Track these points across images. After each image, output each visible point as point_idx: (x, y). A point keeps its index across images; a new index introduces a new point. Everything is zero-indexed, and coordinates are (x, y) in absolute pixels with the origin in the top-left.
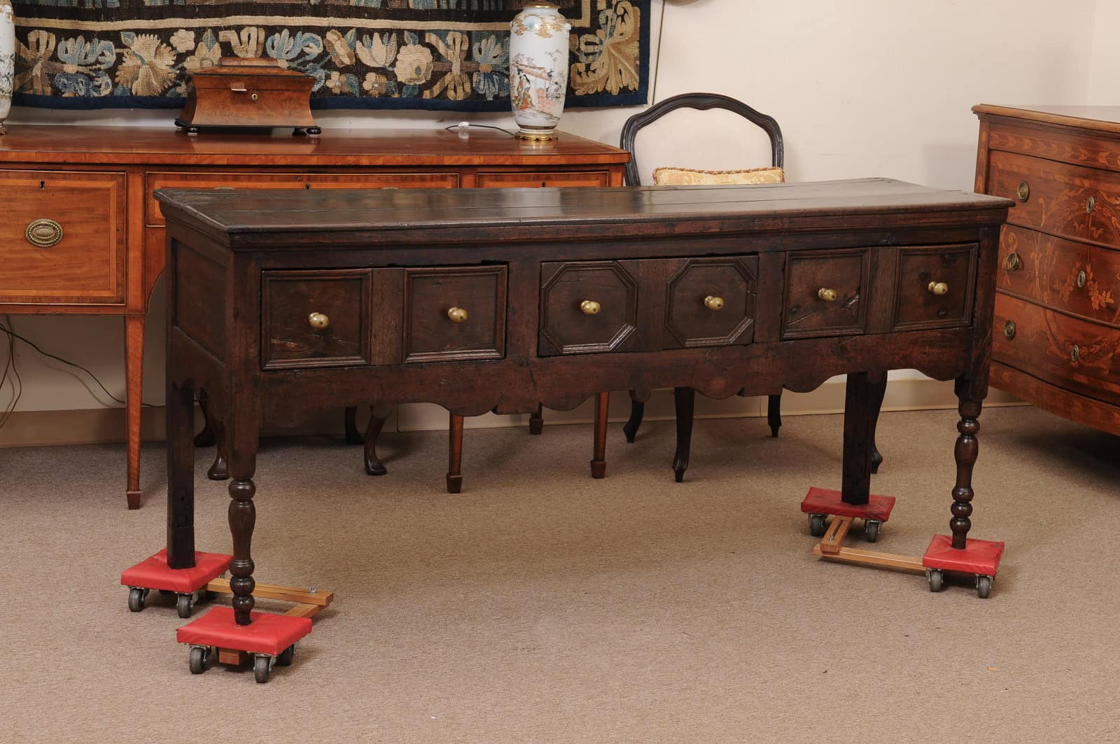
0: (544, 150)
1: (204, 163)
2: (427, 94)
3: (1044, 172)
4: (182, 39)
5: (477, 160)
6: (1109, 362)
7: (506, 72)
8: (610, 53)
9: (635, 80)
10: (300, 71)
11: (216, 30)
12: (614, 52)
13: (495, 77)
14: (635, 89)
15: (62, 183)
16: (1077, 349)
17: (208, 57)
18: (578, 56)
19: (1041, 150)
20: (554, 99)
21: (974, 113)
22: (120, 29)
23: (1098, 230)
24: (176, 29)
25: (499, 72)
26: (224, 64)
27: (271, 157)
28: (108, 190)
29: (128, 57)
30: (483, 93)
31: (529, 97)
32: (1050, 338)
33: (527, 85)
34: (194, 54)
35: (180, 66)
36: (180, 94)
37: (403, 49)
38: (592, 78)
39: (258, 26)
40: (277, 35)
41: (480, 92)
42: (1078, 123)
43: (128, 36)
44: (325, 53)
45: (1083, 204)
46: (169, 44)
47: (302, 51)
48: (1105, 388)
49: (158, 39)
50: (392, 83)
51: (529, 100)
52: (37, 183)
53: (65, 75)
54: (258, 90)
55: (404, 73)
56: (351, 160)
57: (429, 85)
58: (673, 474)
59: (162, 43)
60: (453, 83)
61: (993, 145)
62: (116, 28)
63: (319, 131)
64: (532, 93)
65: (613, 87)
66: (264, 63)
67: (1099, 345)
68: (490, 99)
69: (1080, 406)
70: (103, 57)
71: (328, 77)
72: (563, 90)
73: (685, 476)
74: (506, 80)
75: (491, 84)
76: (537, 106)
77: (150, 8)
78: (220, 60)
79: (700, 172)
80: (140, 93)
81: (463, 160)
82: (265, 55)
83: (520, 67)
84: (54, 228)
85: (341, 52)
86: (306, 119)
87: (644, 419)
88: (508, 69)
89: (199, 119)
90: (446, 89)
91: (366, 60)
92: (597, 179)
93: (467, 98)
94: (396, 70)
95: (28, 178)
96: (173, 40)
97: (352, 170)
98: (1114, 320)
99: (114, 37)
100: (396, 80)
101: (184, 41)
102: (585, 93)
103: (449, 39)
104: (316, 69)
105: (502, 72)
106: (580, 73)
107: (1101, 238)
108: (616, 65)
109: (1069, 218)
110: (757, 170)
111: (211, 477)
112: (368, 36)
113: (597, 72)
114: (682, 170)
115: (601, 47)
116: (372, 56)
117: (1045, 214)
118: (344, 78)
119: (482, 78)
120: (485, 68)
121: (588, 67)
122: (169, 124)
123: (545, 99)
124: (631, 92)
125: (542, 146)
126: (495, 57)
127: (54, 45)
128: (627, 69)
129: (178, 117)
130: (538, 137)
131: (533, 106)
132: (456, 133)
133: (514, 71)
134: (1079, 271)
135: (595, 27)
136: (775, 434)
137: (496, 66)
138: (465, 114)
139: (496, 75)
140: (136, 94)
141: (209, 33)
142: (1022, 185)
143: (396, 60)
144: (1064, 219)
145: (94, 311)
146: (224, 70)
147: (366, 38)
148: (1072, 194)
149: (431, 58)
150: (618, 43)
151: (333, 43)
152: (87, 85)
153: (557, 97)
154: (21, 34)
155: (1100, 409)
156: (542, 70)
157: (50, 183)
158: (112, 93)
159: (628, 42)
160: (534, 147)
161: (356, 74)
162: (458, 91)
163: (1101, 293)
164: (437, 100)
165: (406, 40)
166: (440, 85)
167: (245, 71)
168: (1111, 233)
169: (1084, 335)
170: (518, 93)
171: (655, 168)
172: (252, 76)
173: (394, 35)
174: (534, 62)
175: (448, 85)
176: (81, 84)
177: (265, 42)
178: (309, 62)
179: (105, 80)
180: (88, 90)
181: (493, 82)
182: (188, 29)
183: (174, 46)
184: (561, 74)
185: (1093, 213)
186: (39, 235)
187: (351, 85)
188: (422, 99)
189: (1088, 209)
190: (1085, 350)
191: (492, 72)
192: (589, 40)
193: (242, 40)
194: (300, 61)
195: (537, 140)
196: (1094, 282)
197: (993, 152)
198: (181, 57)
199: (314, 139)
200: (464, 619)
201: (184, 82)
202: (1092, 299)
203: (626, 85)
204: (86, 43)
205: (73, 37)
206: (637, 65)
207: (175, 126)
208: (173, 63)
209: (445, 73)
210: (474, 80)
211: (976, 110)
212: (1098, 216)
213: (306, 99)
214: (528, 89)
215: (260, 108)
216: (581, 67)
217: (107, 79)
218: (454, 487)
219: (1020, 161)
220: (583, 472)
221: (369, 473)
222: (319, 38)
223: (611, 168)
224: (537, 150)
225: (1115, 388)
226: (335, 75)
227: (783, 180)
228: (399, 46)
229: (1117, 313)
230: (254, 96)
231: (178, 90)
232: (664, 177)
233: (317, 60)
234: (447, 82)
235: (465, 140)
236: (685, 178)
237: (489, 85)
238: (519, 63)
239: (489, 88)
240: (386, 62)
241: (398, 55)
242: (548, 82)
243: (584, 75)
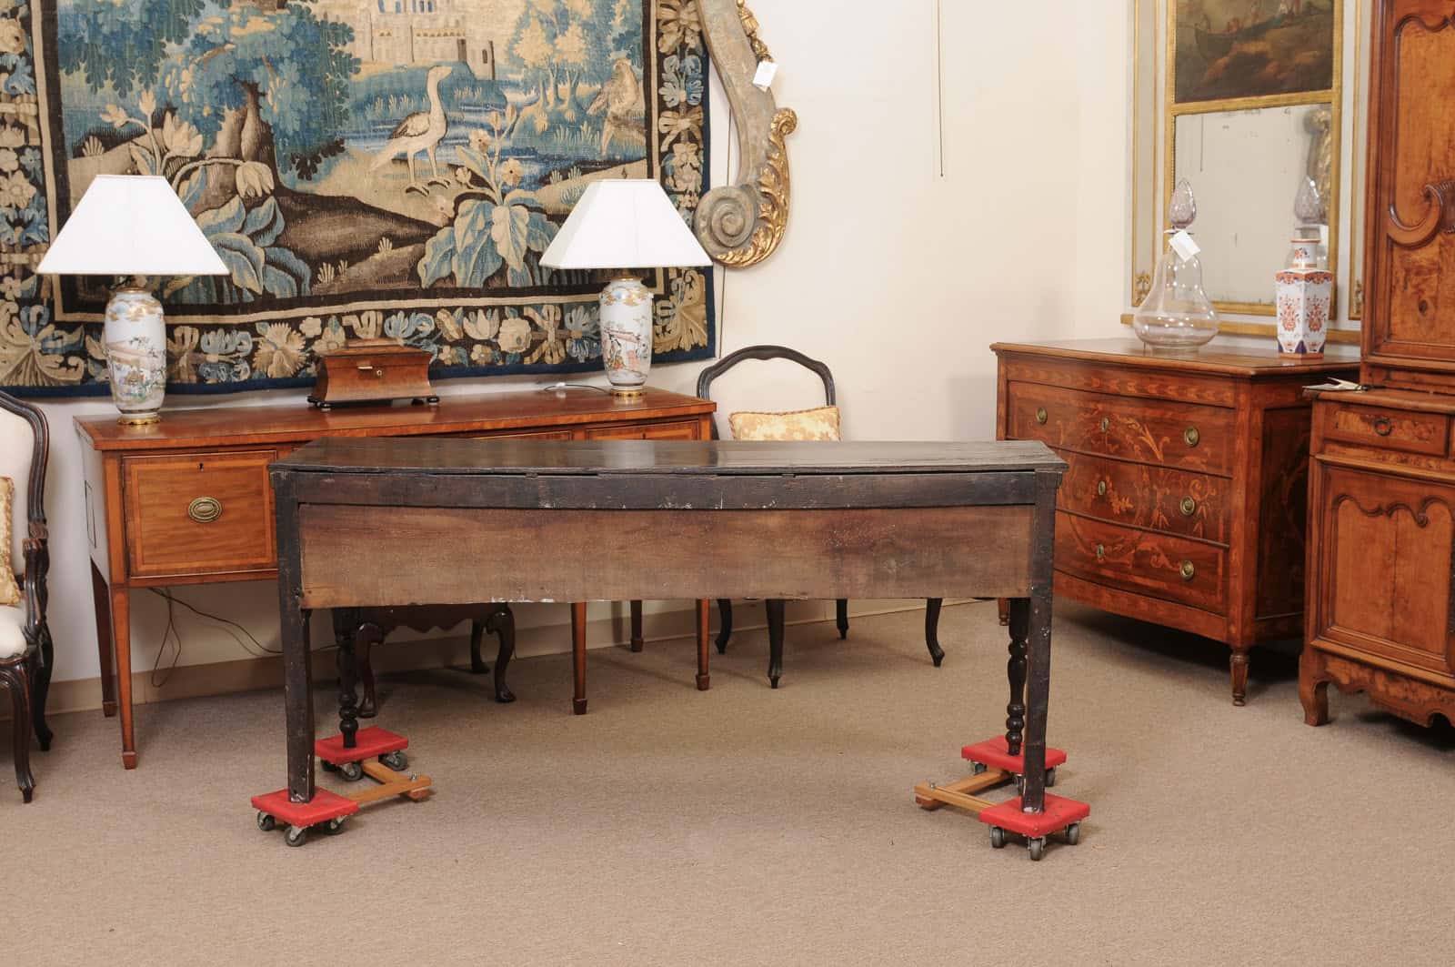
0: (636, 405)
2: (527, 361)
3: (1060, 398)
4: (310, 325)
5: (586, 419)
6: (1132, 558)
7: (596, 338)
8: (682, 315)
9: (704, 337)
10: (415, 347)
11: (339, 316)
12: (685, 314)
13: (585, 342)
14: (704, 345)
15: (218, 464)
16: (1102, 548)
17: (334, 340)
18: (658, 320)
19: (1056, 378)
20: (642, 359)
21: (992, 350)
22: (255, 320)
23: (1113, 445)
24: (304, 318)
25: (589, 337)
26: (350, 345)
28: (261, 467)
29: (263, 344)
30: (576, 356)
31: (621, 358)
32: (1077, 539)
33: (619, 348)
34: (321, 338)
35: (309, 349)
36: (310, 374)
37: (504, 322)
38: (668, 337)
39: (376, 310)
40: (393, 317)
41: (573, 356)
43: (263, 326)
44: (437, 330)
45: (1098, 424)
46: (299, 331)
47: (417, 330)
48: (1130, 580)
49: (289, 327)
50: (497, 353)
51: (621, 361)
52: (195, 465)
53: (208, 364)
54: (381, 367)
55: (506, 343)
56: (476, 426)
57: (529, 353)
58: (769, 682)
59: (292, 330)
60: (549, 349)
61: (1010, 377)
62: (251, 320)
63: (438, 399)
64: (623, 354)
65: (686, 345)
66: (385, 343)
67: (1123, 543)
68: (582, 361)
69: (1109, 596)
70: (241, 346)
71: (440, 351)
72: (649, 352)
73: (780, 682)
74: (595, 344)
75: (582, 348)
76: (628, 365)
77: (281, 300)
78: (346, 343)
79: (769, 414)
80: (275, 376)
81: (574, 419)
82: (383, 335)
83: (612, 333)
84: (214, 505)
85: (451, 328)
86: (425, 389)
87: (733, 630)
88: (598, 334)
89: (334, 394)
90: (543, 355)
91: (473, 334)
92: (690, 428)
93: (562, 362)
94: (499, 341)
95: (188, 461)
96: (302, 327)
98: (1135, 522)
99: (250, 328)
100: (500, 350)
101: (311, 327)
102: (665, 351)
103: (544, 312)
104: (429, 345)
105: (595, 336)
106: (657, 335)
107: (1117, 452)
108: (687, 326)
109: (1086, 436)
110: (816, 409)
113: (671, 332)
114: (753, 413)
115: (674, 311)
116: (477, 330)
117: (1064, 433)
118: (454, 351)
119: (574, 343)
120: (576, 334)
121: (664, 328)
122: (300, 401)
123: (635, 360)
124: (701, 347)
125: (633, 401)
126: (586, 325)
127: (198, 339)
128: (696, 328)
129: (310, 395)
130: (629, 393)
131: (624, 365)
132: (554, 393)
133: (605, 336)
134: (1099, 482)
135: (668, 293)
136: (844, 636)
137: (585, 332)
138: (559, 376)
139: (586, 340)
140: (272, 376)
141: (334, 319)
142: (1040, 410)
143: (499, 332)
144: (1082, 438)
145: (252, 577)
146: (351, 352)
147: (472, 314)
148: (1088, 416)
149: (529, 329)
150: (688, 307)
151: (443, 320)
152: (228, 372)
153: (645, 357)
154: (170, 330)
155: (1128, 598)
156: (632, 334)
157: (207, 465)
158: (250, 377)
159: (697, 305)
160: (627, 402)
161: (465, 347)
162: (554, 356)
163: (1120, 500)
164: (536, 365)
165: (506, 314)
166: (538, 352)
167: (370, 351)
168: (1126, 448)
169: (1108, 535)
170: (611, 356)
171: (729, 413)
172: (376, 355)
173: (496, 311)
174: (624, 328)
175: (545, 352)
176: (222, 372)
177: (383, 324)
178: (422, 339)
179: (243, 366)
180: (229, 376)
181: (584, 346)
182: (315, 317)
183: (303, 332)
184: (647, 337)
185: (1108, 432)
186: (200, 512)
187: (461, 357)
188: (524, 365)
189: (1103, 429)
190: (1110, 549)
191: (582, 337)
192: (664, 306)
193: (362, 322)
194: (415, 338)
195: (630, 395)
196: (1113, 489)
197: (1010, 383)
198: (310, 342)
199: (434, 407)
200: (622, 839)
201: (313, 363)
202: (1113, 505)
203: (696, 342)
204: (225, 334)
205: (214, 330)
206: (705, 324)
207: (308, 403)
208: (303, 347)
209: (542, 342)
210: (567, 345)
211: (993, 348)
212: (1113, 434)
213: (424, 372)
214: (619, 352)
215: (384, 383)
216: (659, 330)
217: (245, 365)
218: (580, 709)
219: (1037, 389)
220: (688, 685)
221: (500, 701)
222: (431, 317)
223: (701, 417)
224: (629, 405)
225: (1139, 580)
226: (446, 349)
227: (839, 417)
228: (501, 320)
229: (1137, 516)
230: (379, 372)
231: (309, 370)
232: (739, 421)
233: (430, 337)
234: (544, 350)
235: (562, 399)
236: (757, 420)
237: (580, 349)
238: (611, 329)
239: (581, 351)
240: (490, 335)
241: (501, 328)
242: (637, 344)
243: (660, 336)
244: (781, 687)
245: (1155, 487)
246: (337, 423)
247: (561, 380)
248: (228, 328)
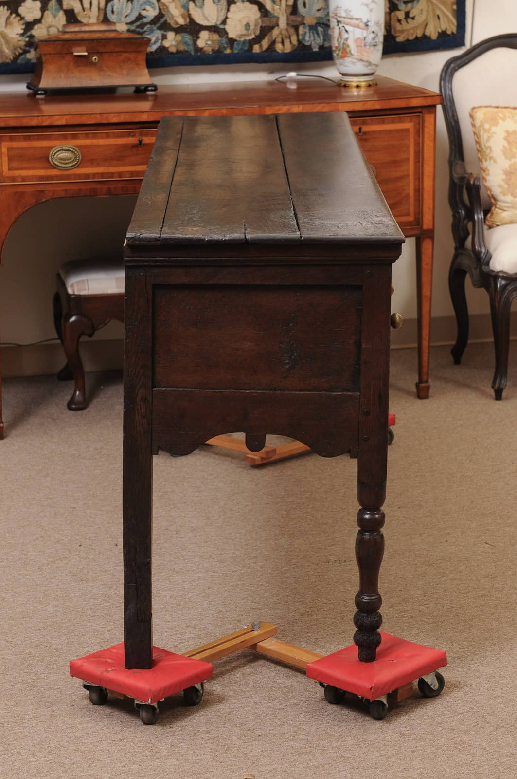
0: (365, 96)
1: (45, 124)
2: (256, 49)
4: (30, 9)
7: (328, 24)
10: (139, 33)
13: (320, 29)
14: (452, 33)
17: (53, 24)
18: (397, 5)
20: (372, 48)
24: (24, 0)
25: (323, 24)
26: (68, 30)
27: (105, 116)
30: (309, 44)
31: (348, 46)
33: (346, 36)
34: (41, 22)
35: (29, 34)
36: (30, 60)
37: (233, 7)
38: (412, 24)
41: (307, 44)
44: (161, 15)
46: (18, 15)
47: (140, 15)
49: (8, 10)
50: (224, 40)
51: (348, 50)
54: (98, 53)
55: (234, 30)
57: (258, 40)
58: (493, 393)
59: (11, 14)
60: (280, 36)
63: (155, 88)
64: (351, 43)
65: (432, 32)
66: (103, 27)
68: (316, 49)
71: (164, 37)
72: (381, 39)
73: (504, 394)
74: (326, 31)
75: (316, 35)
76: (355, 54)
78: (64, 26)
82: (106, 20)
83: (339, 19)
85: (175, 13)
86: (144, 78)
87: (469, 342)
88: (328, 20)
89: (47, 82)
90: (273, 43)
91: (200, 20)
92: (411, 121)
93: (294, 50)
94: (226, 27)
96: (21, 10)
100: (227, 37)
101: (31, 11)
102: (406, 39)
104: (152, 30)
106: (399, 21)
108: (434, 10)
111: (70, 408)
113: (416, 18)
114: (497, 107)
116: (204, 15)
118: (179, 37)
119: (307, 30)
120: (310, 20)
121: (407, 14)
122: (20, 88)
123: (363, 48)
124: (449, 35)
125: (362, 92)
126: (318, 10)
128: (444, 13)
129: (29, 81)
130: (358, 84)
131: (352, 55)
132: (285, 83)
133: (333, 23)
137: (320, 18)
138: (290, 65)
139: (321, 27)
141: (53, 2)
143: (226, 18)
146: (67, 36)
149: (258, 14)
151: (168, 4)
153: (374, 46)
156: (359, 21)
160: (355, 94)
161: (190, 33)
162: (285, 44)
164: (266, 54)
166: (269, 40)
167: (86, 36)
170: (339, 44)
171: (472, 107)
172: (93, 40)
174: (352, 14)
175: (275, 39)
177: (105, 8)
178: (146, 24)
181: (318, 34)
183: (22, 16)
184: (377, 24)
187: (186, 43)
188: (252, 53)
191: (317, 23)
193: (84, 6)
194: (138, 23)
195: (358, 86)
198: (29, 26)
199: (152, 96)
200: (284, 534)
201: (33, 49)
203: (444, 29)
206: (454, 10)
207: (27, 90)
208: (22, 31)
209: (271, 28)
210: (300, 32)
213: (142, 59)
214: (347, 39)
215: (100, 69)
216: (401, 15)
220: (408, 393)
223: (424, 111)
224: (358, 96)
226: (171, 35)
228: (229, 4)
230: (95, 58)
231: (28, 56)
232: (480, 115)
233: (154, 21)
234: (274, 36)
235: (293, 89)
236: (501, 115)
237: (314, 37)
238: (338, 15)
239: (314, 39)
240: (218, 21)
241: (229, 13)
242: (365, 32)
243: (404, 22)
244: (507, 399)
247: (293, 69)
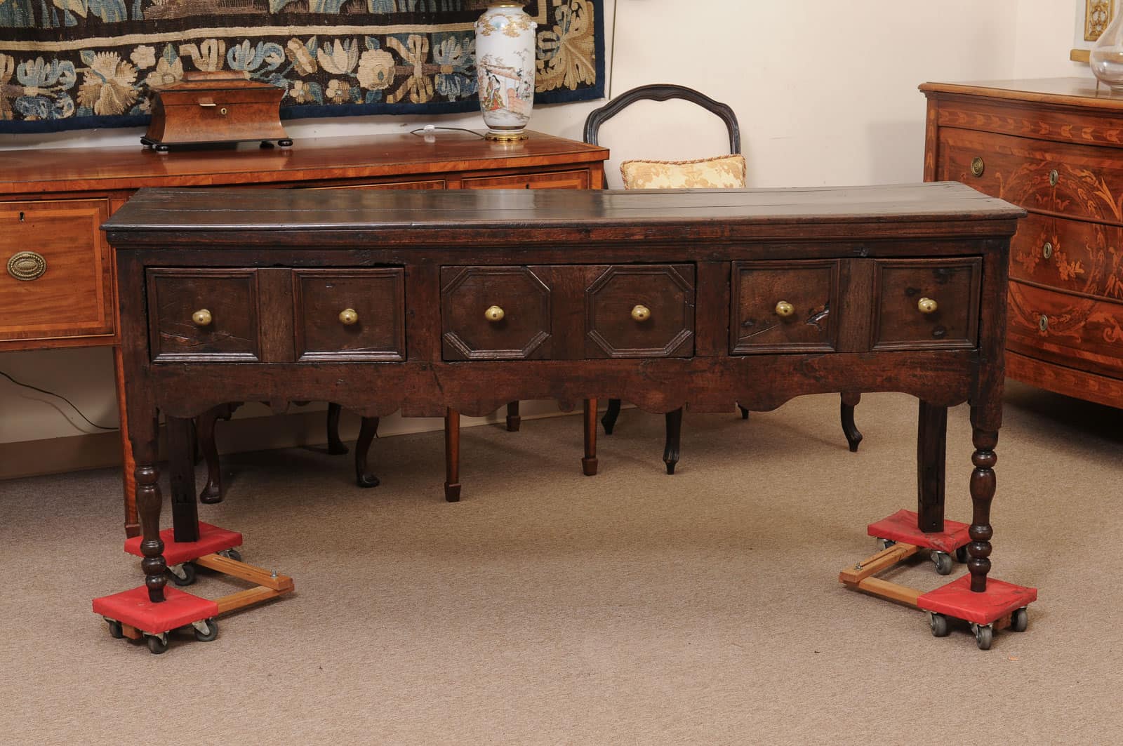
0: (516, 152)
2: (390, 99)
3: (1000, 147)
4: (143, 55)
5: (462, 166)
6: (1081, 331)
7: (467, 73)
8: (567, 49)
9: (592, 74)
10: (263, 82)
11: (176, 44)
12: (570, 47)
13: (457, 78)
14: (592, 83)
15: (42, 213)
16: (1046, 319)
17: (169, 73)
19: (996, 124)
20: (524, 99)
21: (921, 91)
22: (79, 48)
23: (1062, 202)
24: (136, 46)
25: (460, 73)
26: (188, 79)
27: (256, 174)
28: (91, 217)
29: (89, 76)
30: (445, 94)
31: (500, 97)
32: (1016, 309)
33: (497, 86)
34: (155, 70)
35: (142, 82)
36: (144, 111)
37: (364, 55)
38: (551, 74)
39: (218, 39)
40: (238, 46)
41: (442, 94)
42: (1038, 98)
43: (88, 55)
44: (287, 63)
45: (1045, 177)
46: (130, 61)
47: (264, 60)
48: (1078, 355)
49: (118, 56)
50: (356, 90)
51: (499, 101)
52: (16, 214)
53: (26, 98)
54: (227, 104)
55: (366, 78)
56: (337, 173)
57: (392, 90)
58: (664, 466)
59: (122, 60)
60: (415, 86)
61: (941, 122)
62: (76, 47)
63: (290, 142)
64: (502, 93)
65: (571, 83)
66: (230, 76)
67: (1070, 314)
68: (453, 100)
69: (1052, 374)
70: (64, 78)
71: (291, 87)
72: (532, 90)
73: (677, 468)
74: (468, 81)
75: (453, 85)
76: (507, 106)
77: (108, 24)
78: (184, 75)
79: (665, 163)
80: (103, 113)
81: (448, 166)
82: (226, 67)
83: (489, 68)
84: (37, 261)
85: (303, 61)
86: (276, 130)
88: (472, 69)
89: (170, 136)
90: (409, 93)
91: (329, 68)
92: (578, 178)
93: (430, 101)
94: (358, 76)
95: (7, 210)
96: (133, 56)
97: (339, 183)
98: (1085, 290)
99: (73, 56)
100: (359, 86)
101: (144, 57)
103: (410, 42)
104: (279, 79)
105: (469, 72)
106: (540, 71)
107: (1067, 209)
108: (572, 60)
109: (1031, 191)
110: (719, 158)
111: (207, 501)
112: (329, 43)
113: (555, 68)
114: (648, 162)
115: (558, 44)
116: (333, 63)
117: (1004, 187)
118: (307, 87)
119: (443, 80)
120: (446, 69)
121: (547, 63)
122: (132, 142)
123: (515, 99)
124: (588, 86)
125: (513, 147)
126: (455, 58)
127: (13, 68)
128: (583, 64)
129: (144, 136)
130: (509, 137)
131: (503, 106)
132: (421, 137)
133: (481, 72)
134: (1045, 243)
135: (551, 24)
137: (457, 67)
138: (427, 116)
139: (458, 76)
140: (99, 113)
141: (169, 47)
142: (976, 160)
143: (358, 66)
144: (1025, 192)
145: (83, 344)
146: (191, 86)
147: (327, 45)
148: (1033, 167)
149: (393, 62)
150: (574, 39)
151: (295, 51)
152: (49, 107)
153: (527, 97)
155: (1074, 376)
156: (512, 70)
157: (29, 214)
158: (74, 114)
159: (584, 37)
160: (506, 148)
161: (318, 82)
162: (420, 94)
163: (1069, 264)
164: (401, 105)
165: (366, 45)
166: (403, 90)
167: (213, 85)
168: (1078, 205)
169: (1053, 305)
170: (488, 94)
171: (621, 162)
172: (219, 90)
173: (355, 41)
174: (503, 62)
175: (410, 88)
176: (42, 107)
177: (226, 54)
178: (271, 72)
179: (67, 101)
180: (50, 112)
181: (455, 84)
182: (148, 45)
183: (135, 63)
184: (529, 73)
185: (1057, 186)
186: (21, 268)
187: (315, 94)
188: (386, 104)
189: (1051, 182)
190: (1055, 320)
191: (453, 73)
192: (546, 37)
193: (202, 52)
194: (263, 71)
195: (509, 140)
196: (1062, 253)
197: (942, 129)
198: (142, 74)
199: (287, 151)
200: (507, 645)
201: (147, 99)
202: (1061, 270)
203: (583, 80)
204: (45, 64)
205: (31, 59)
206: (593, 59)
207: (142, 145)
208: (135, 80)
209: (408, 77)
210: (436, 82)
211: (923, 89)
212: (1063, 188)
213: (275, 110)
214: (498, 90)
215: (230, 122)
216: (542, 66)
217: (69, 100)
218: (453, 495)
219: (973, 136)
220: (573, 470)
221: (361, 485)
222: (281, 47)
223: (592, 166)
224: (508, 152)
225: (1089, 356)
226: (298, 84)
227: (745, 167)
228: (360, 51)
229: (1089, 283)
230: (223, 110)
231: (142, 107)
232: (632, 170)
233: (280, 69)
234: (409, 86)
235: (431, 143)
236: (653, 170)
237: (451, 86)
238: (488, 64)
239: (451, 89)
240: (348, 69)
241: (360, 61)
242: (518, 81)
243: (543, 72)
244: (679, 472)
245: (1111, 249)
246: (177, 169)
247: (431, 121)
248: (48, 57)
